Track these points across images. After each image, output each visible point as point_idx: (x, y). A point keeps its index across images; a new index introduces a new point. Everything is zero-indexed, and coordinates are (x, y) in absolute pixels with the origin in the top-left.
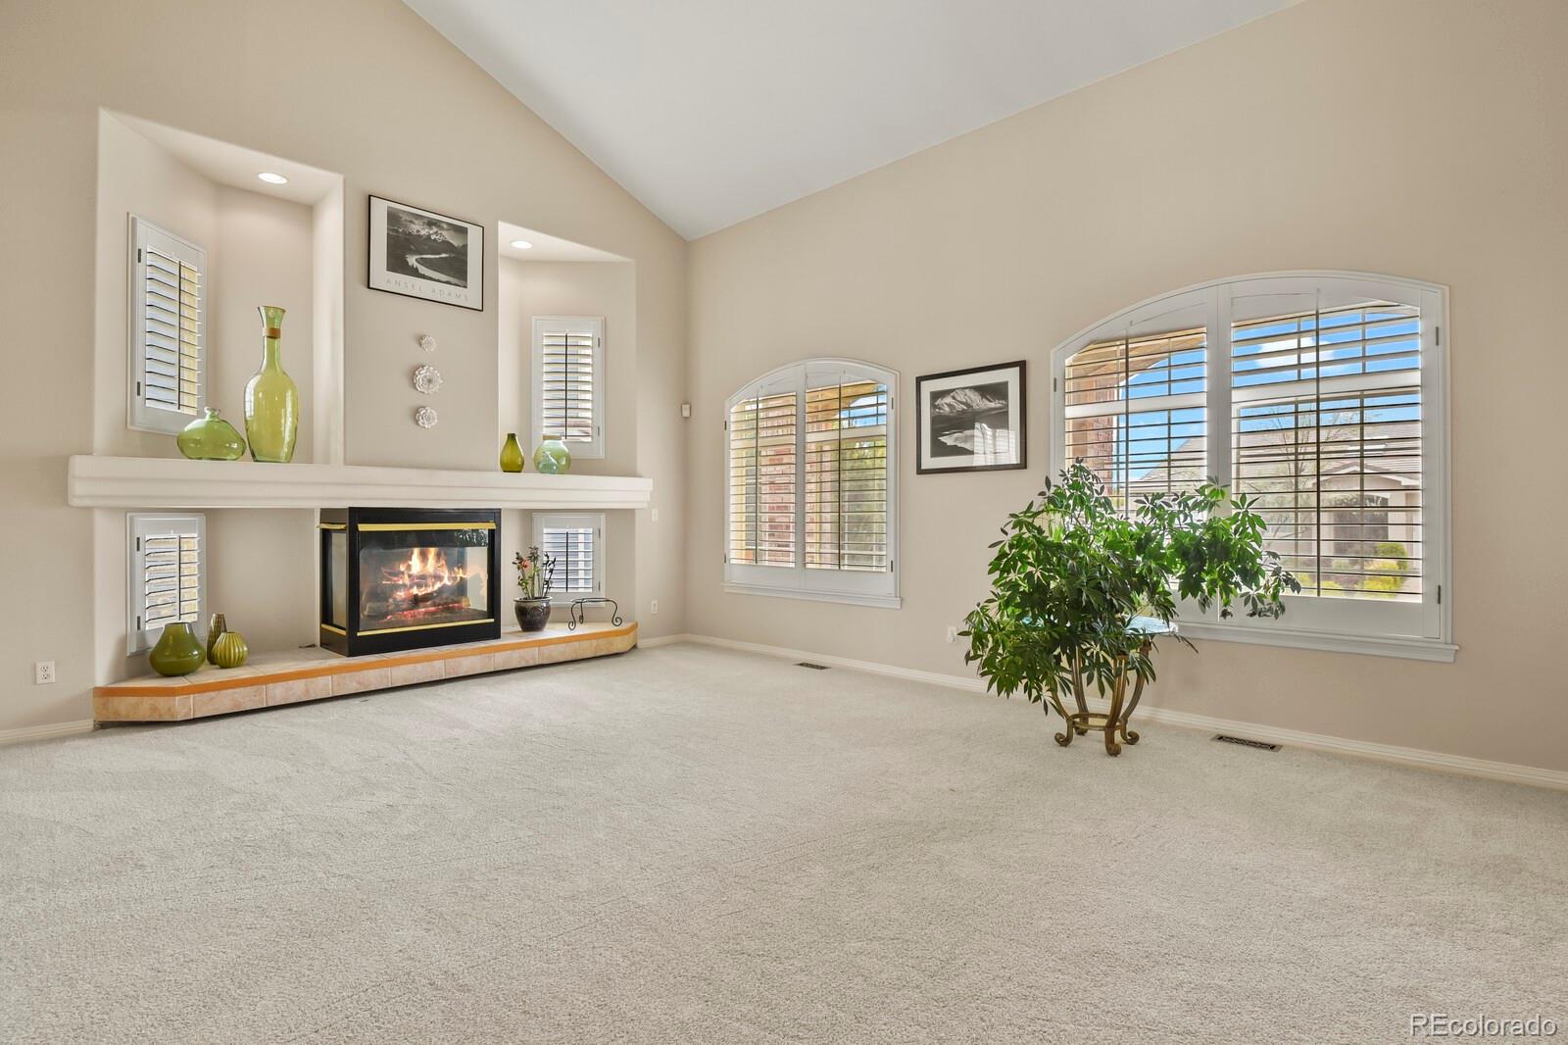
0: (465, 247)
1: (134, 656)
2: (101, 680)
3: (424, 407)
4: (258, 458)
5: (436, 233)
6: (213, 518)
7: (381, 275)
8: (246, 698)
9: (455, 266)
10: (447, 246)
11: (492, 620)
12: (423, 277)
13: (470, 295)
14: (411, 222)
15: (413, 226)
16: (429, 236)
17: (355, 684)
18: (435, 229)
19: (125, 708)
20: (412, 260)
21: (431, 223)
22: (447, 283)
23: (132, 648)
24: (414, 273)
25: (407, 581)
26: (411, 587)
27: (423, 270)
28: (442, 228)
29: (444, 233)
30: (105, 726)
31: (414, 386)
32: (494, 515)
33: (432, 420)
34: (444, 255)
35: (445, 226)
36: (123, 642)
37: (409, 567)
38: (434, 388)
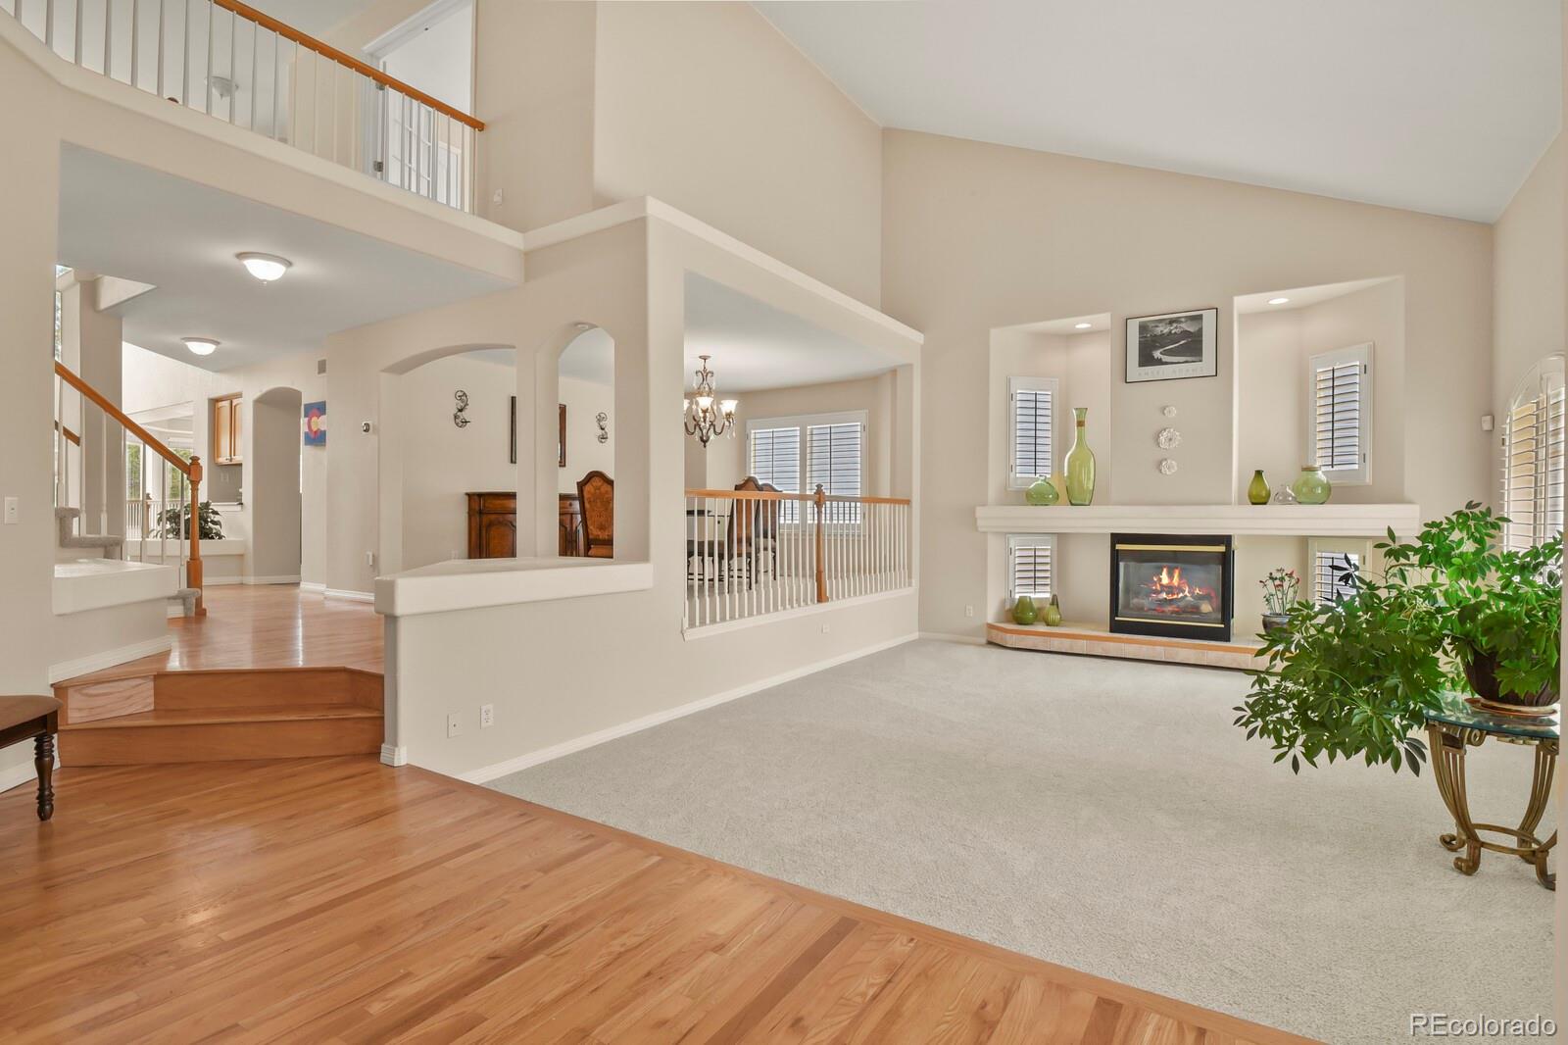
0: (1200, 331)
1: (1010, 610)
2: (990, 620)
3: (1166, 460)
4: (1073, 502)
5: (1176, 328)
6: (1062, 538)
7: (1136, 371)
8: (1056, 644)
9: (1191, 346)
10: (1186, 334)
11: (1223, 626)
12: (1166, 363)
13: (1206, 365)
14: (1157, 326)
15: (1158, 329)
16: (1170, 332)
17: (1100, 650)
18: (1175, 325)
19: (998, 637)
20: (1157, 354)
21: (1171, 322)
22: (1186, 362)
23: (1008, 607)
24: (1160, 362)
25: (1159, 588)
26: (1161, 592)
27: (1165, 358)
28: (1181, 322)
29: (1183, 325)
30: (991, 643)
31: (1158, 444)
32: (1226, 540)
33: (1171, 468)
34: (1183, 342)
35: (1183, 320)
36: (1004, 602)
37: (1160, 580)
38: (1174, 445)
